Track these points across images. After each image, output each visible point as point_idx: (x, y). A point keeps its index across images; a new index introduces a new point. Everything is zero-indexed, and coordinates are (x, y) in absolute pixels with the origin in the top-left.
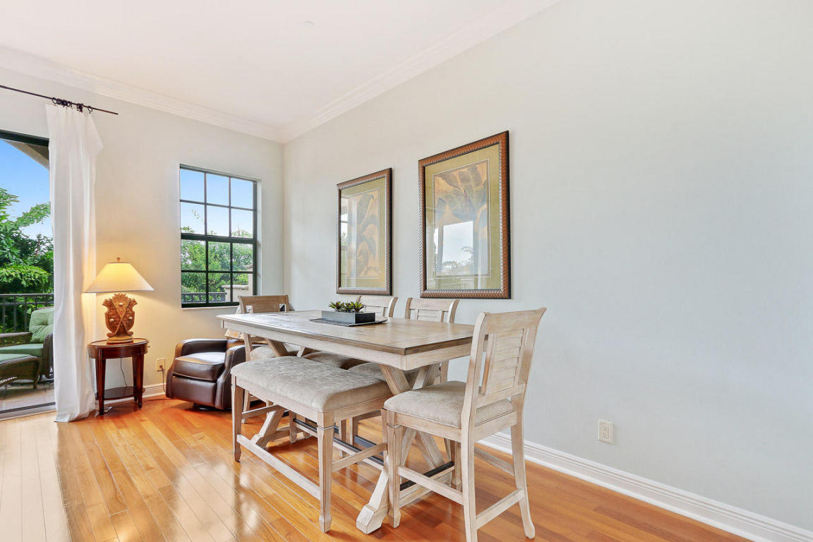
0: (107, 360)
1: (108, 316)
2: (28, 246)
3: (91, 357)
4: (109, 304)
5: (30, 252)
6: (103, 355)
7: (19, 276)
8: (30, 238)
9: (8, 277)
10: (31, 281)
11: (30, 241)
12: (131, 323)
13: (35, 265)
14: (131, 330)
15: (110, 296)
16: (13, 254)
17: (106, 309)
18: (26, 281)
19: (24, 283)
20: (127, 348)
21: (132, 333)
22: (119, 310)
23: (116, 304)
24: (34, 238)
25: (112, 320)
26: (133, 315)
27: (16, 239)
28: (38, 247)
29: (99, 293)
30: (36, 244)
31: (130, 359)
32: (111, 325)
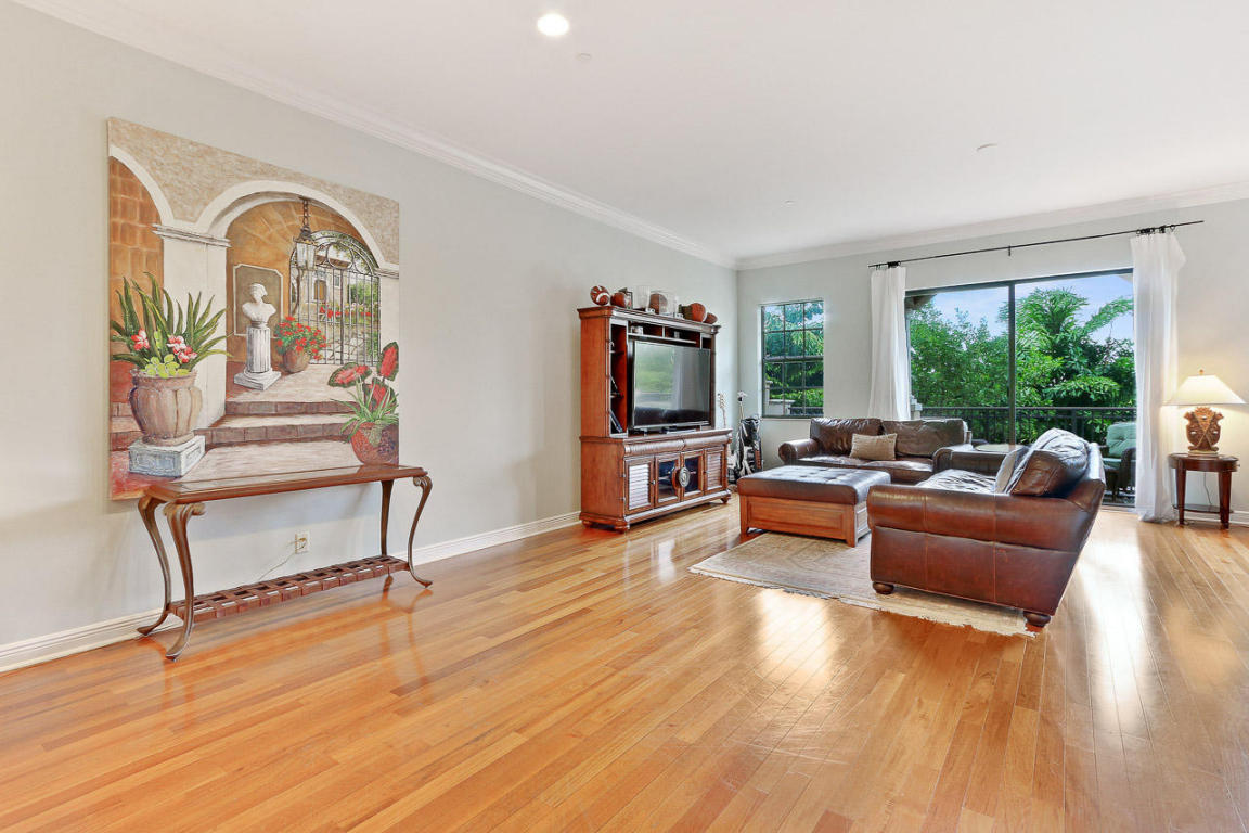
0: (1188, 472)
1: (1189, 429)
2: (1096, 353)
3: (1171, 466)
4: (1191, 417)
5: (1098, 360)
6: (1183, 465)
7: (1087, 389)
8: (1099, 344)
9: (1077, 391)
10: (1100, 395)
11: (1098, 347)
12: (1216, 438)
13: (1104, 375)
14: (1216, 445)
15: (1192, 409)
16: (1081, 364)
17: (1187, 422)
18: (1095, 394)
19: (1092, 396)
20: (1211, 463)
21: (1217, 449)
22: (1202, 423)
23: (1199, 417)
24: (1103, 343)
25: (1193, 433)
26: (1218, 429)
27: (1083, 347)
28: (1108, 353)
29: (1181, 406)
30: (1105, 350)
31: (1216, 474)
32: (1192, 438)
